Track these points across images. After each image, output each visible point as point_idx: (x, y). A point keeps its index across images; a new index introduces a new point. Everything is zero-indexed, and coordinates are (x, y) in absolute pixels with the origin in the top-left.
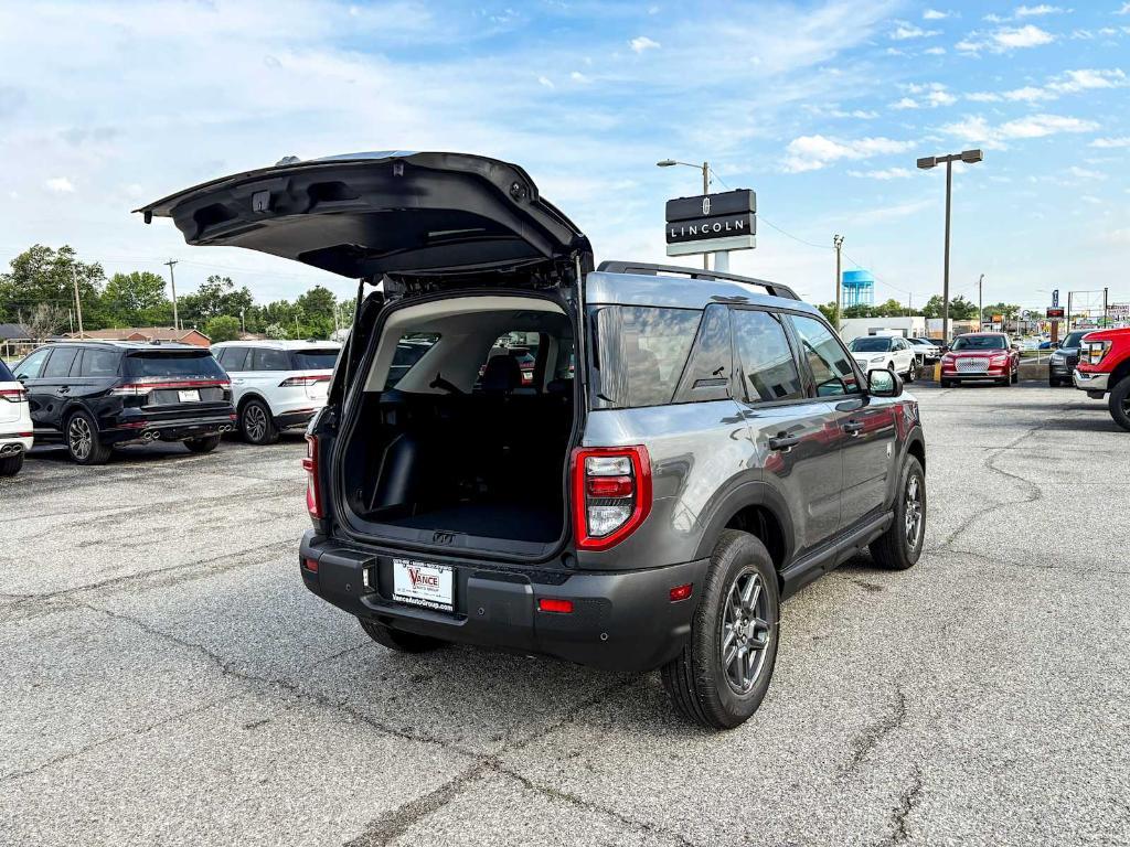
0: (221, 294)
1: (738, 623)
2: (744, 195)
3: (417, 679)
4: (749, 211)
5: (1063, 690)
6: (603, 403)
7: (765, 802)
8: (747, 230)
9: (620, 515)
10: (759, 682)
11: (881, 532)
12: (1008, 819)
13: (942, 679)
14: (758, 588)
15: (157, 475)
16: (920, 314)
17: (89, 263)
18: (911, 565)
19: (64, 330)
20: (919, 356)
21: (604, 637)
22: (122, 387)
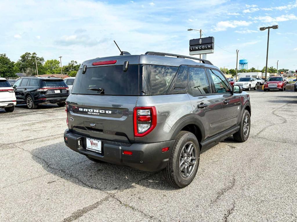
0: (74, 66)
1: (186, 158)
2: (211, 38)
3: (99, 170)
4: (212, 43)
5: (283, 179)
6: (144, 94)
7: (187, 210)
8: (211, 48)
9: (147, 126)
10: (192, 175)
11: (235, 132)
12: (259, 219)
13: (247, 174)
14: (193, 148)
15: (48, 112)
16: (261, 71)
17: (40, 57)
18: (245, 141)
19: (34, 74)
20: (258, 83)
21: (141, 162)
22: (40, 89)
